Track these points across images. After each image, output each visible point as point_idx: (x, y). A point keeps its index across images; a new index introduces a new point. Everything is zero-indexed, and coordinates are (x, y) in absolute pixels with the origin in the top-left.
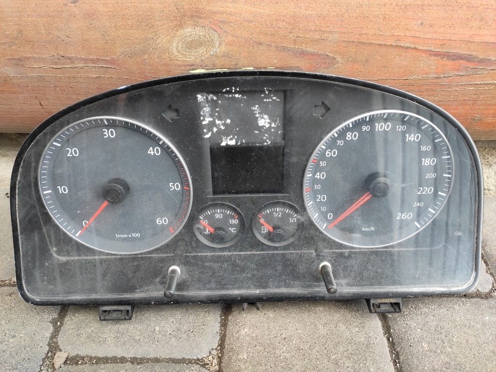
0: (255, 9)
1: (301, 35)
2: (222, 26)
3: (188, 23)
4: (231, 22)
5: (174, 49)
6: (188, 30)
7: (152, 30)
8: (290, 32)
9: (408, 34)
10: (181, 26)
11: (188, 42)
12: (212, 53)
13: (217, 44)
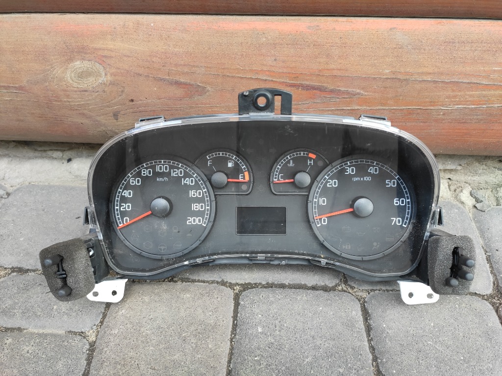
0: (131, 47)
2: (105, 60)
3: (77, 57)
4: (113, 57)
6: (78, 63)
7: (48, 63)
8: (164, 66)
9: (265, 68)
10: (71, 60)
11: (79, 73)
12: (100, 81)
13: (104, 74)
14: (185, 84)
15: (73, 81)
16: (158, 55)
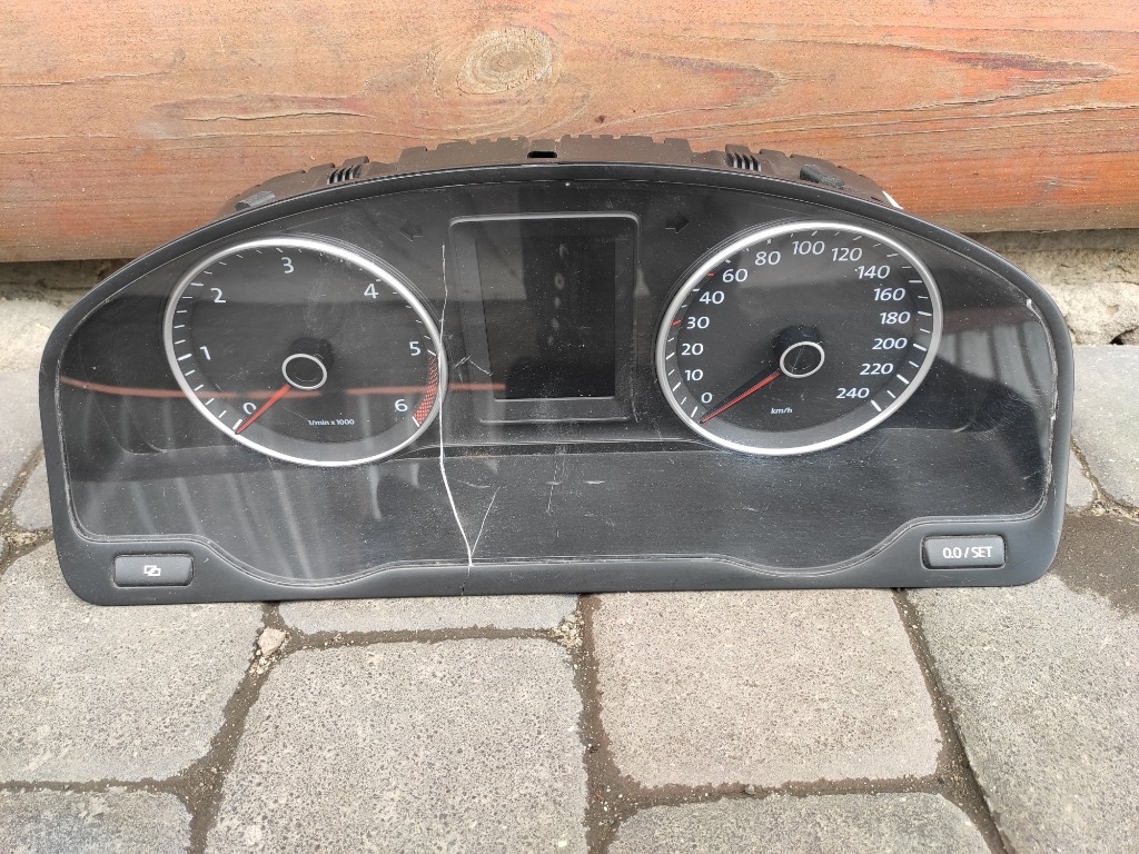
1: (706, 34)
2: (555, 24)
3: (493, 20)
4: (574, 16)
5: (468, 73)
6: (494, 35)
7: (426, 38)
11: (494, 58)
12: (539, 76)
13: (549, 58)
14: (728, 70)
15: (476, 78)
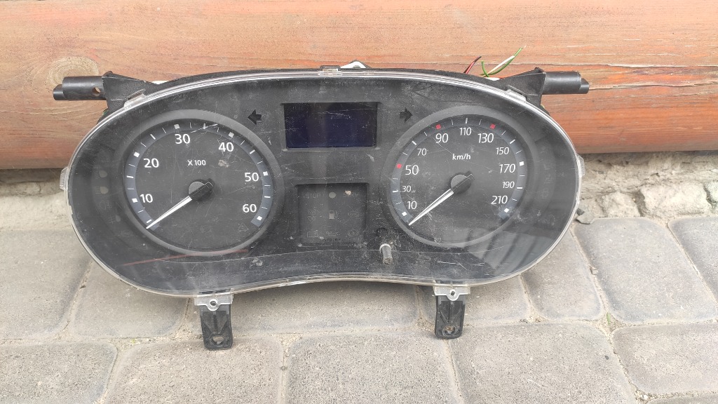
0: (132, 36)
1: (188, 62)
4: (109, 51)
5: (52, 80)
6: (63, 60)
7: (24, 62)
8: (175, 59)
9: (303, 58)
10: (54, 56)
11: (65, 73)
16: (166, 45)
